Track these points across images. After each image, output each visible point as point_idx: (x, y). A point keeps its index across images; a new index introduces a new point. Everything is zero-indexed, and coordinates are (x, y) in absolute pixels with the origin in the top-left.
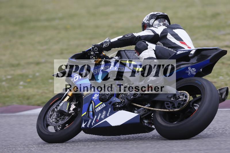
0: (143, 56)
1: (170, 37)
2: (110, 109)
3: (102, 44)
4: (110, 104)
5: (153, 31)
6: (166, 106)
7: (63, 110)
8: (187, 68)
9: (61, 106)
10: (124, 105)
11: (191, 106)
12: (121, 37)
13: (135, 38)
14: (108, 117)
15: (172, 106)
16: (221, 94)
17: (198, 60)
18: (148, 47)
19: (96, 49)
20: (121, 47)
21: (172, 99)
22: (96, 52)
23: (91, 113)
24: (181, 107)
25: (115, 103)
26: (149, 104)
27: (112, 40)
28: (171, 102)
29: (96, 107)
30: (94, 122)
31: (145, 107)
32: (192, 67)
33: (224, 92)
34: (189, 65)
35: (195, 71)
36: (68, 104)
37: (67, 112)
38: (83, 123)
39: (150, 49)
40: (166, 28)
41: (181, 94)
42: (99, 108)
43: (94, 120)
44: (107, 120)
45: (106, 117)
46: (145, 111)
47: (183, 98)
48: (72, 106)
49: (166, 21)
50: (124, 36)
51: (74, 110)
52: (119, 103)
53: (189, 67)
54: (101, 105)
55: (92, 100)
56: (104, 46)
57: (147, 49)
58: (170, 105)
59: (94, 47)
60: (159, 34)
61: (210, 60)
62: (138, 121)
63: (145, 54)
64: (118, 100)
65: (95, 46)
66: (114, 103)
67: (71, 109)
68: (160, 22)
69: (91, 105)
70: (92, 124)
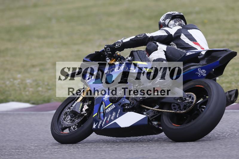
0: (153, 57)
1: (183, 37)
2: (119, 110)
3: (115, 44)
4: (119, 105)
5: (167, 32)
6: (173, 108)
7: (76, 110)
8: (196, 70)
9: (73, 106)
10: (133, 106)
11: (198, 108)
12: (134, 37)
13: (147, 38)
14: (117, 118)
15: (179, 108)
16: (230, 96)
17: (208, 62)
18: (158, 48)
19: (108, 50)
20: (133, 47)
21: (179, 101)
22: (108, 53)
23: (102, 114)
24: (188, 109)
25: (125, 104)
26: (158, 106)
27: (124, 41)
28: (177, 104)
29: (106, 108)
30: (104, 123)
31: (153, 109)
32: (202, 68)
33: (233, 94)
34: (198, 67)
35: (205, 72)
36: (81, 105)
37: (79, 112)
38: (94, 124)
39: (160, 50)
40: (181, 28)
41: (188, 96)
42: (109, 109)
43: (104, 121)
44: (116, 121)
45: (116, 118)
46: (154, 113)
47: (189, 100)
48: (84, 106)
49: (182, 21)
50: (136, 37)
51: (86, 110)
52: (128, 105)
53: (198, 69)
54: (110, 106)
55: (102, 101)
56: (117, 46)
57: (157, 50)
58: (177, 107)
59: (107, 48)
60: (173, 35)
61: (220, 61)
62: (146, 122)
63: (154, 55)
64: (128, 102)
65: (108, 46)
66: (123, 104)
67: (84, 110)
68: (175, 22)
69: (102, 106)
70: (103, 125)
